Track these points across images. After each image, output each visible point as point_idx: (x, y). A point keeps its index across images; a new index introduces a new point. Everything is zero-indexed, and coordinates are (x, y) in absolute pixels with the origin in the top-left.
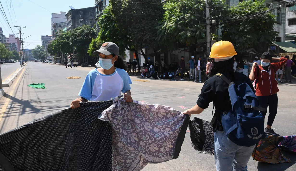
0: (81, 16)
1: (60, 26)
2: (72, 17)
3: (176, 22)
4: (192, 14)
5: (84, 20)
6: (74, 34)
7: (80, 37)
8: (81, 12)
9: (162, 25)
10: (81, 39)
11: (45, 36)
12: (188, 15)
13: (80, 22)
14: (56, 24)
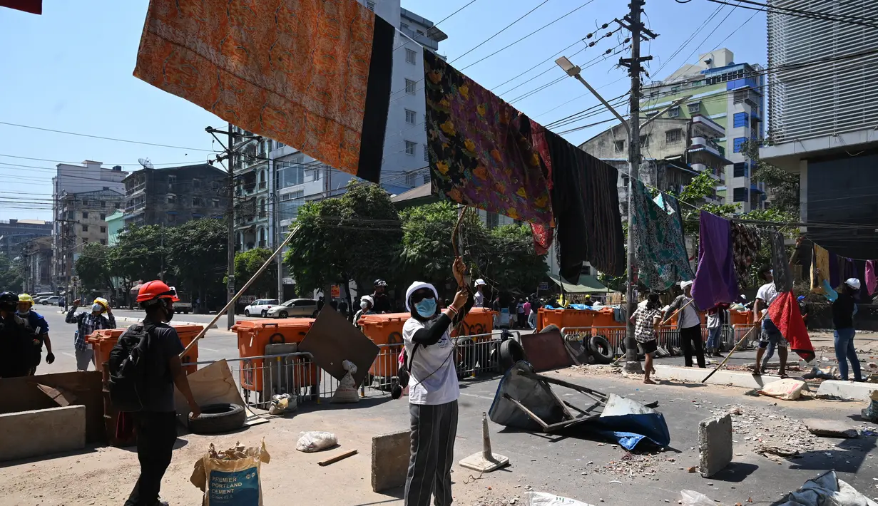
0: (170, 185)
1: (85, 203)
2: (147, 187)
3: (421, 251)
4: (441, 241)
5: (179, 196)
6: (179, 239)
7: (196, 247)
8: (170, 176)
9: (400, 251)
10: (200, 250)
11: (9, 223)
12: (437, 242)
13: (167, 202)
14: (75, 195)
